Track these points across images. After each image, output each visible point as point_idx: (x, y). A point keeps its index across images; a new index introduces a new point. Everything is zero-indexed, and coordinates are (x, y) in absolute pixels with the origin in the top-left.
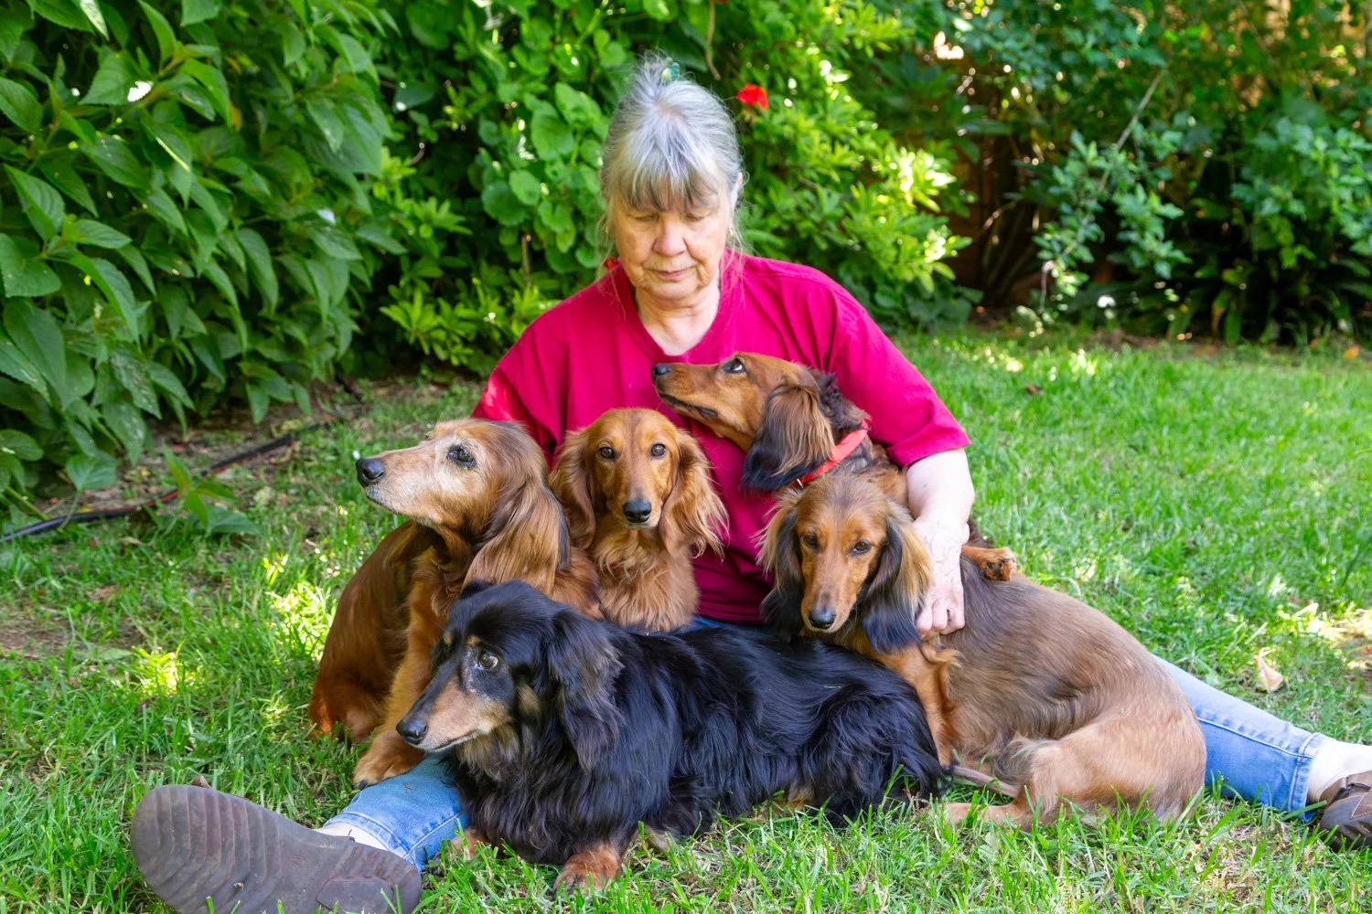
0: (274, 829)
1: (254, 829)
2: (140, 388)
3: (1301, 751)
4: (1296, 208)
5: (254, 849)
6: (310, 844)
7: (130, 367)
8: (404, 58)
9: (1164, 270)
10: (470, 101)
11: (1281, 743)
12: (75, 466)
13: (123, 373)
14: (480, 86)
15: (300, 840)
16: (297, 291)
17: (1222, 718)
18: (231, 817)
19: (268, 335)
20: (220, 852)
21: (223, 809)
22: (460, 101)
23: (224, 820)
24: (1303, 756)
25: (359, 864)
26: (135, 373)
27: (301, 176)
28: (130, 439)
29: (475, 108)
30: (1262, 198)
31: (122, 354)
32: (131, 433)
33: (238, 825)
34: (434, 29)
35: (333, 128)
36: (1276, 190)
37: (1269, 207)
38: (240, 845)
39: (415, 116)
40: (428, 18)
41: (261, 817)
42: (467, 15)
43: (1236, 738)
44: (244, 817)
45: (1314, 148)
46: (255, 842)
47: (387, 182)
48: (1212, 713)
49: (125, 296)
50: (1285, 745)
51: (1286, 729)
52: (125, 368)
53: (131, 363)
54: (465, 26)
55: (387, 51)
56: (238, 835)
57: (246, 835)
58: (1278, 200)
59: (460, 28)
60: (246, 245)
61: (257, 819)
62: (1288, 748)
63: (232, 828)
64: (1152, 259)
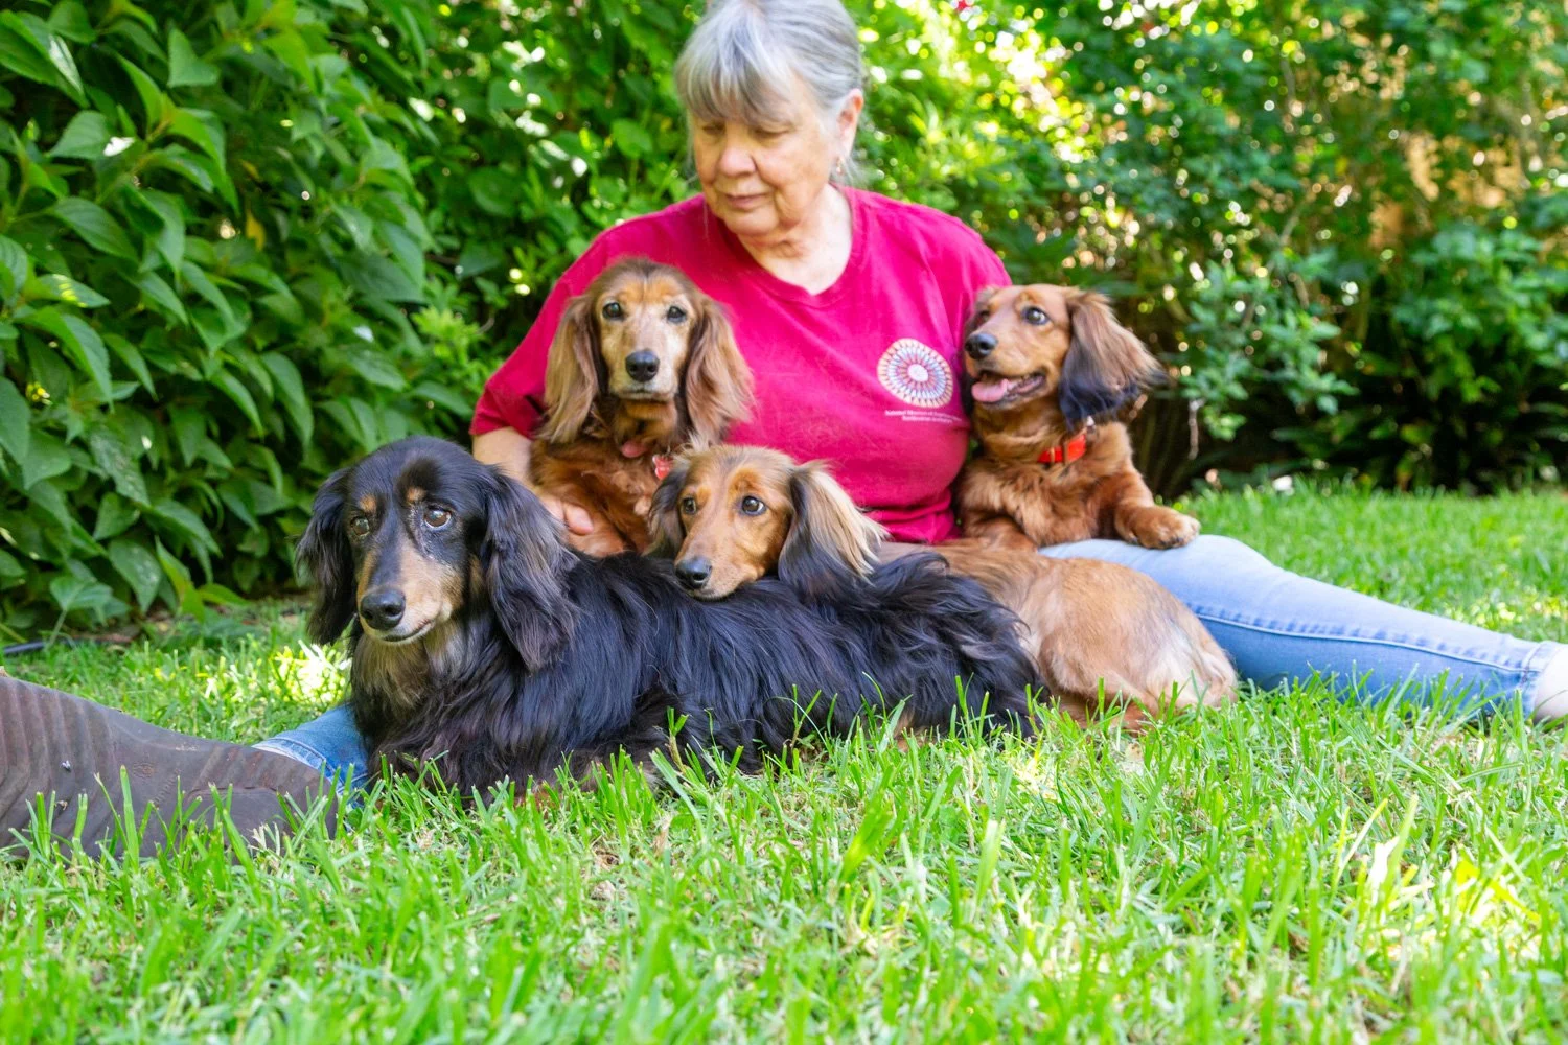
0: (104, 727)
1: (74, 728)
2: (125, 474)
3: (1524, 664)
4: (1469, 321)
5: (78, 754)
6: (160, 746)
7: (114, 451)
8: (469, 229)
9: (1328, 404)
10: (540, 262)
11: (1496, 658)
12: (63, 587)
13: (105, 457)
14: (551, 247)
15: (145, 741)
16: (345, 444)
17: (1416, 636)
18: (36, 711)
19: (312, 490)
20: (26, 758)
21: (24, 701)
22: (530, 263)
23: (28, 717)
24: (1528, 670)
25: (234, 770)
26: (119, 457)
27: (333, 298)
28: (141, 582)
29: (546, 269)
30: (1427, 317)
31: (105, 437)
32: (142, 577)
33: (48, 725)
34: (501, 197)
35: (359, 225)
36: (1443, 304)
37: (1438, 325)
38: (55, 750)
39: (482, 283)
40: (494, 188)
41: (81, 711)
42: (532, 175)
43: (1436, 660)
44: (57, 710)
45: (1478, 251)
46: (77, 747)
47: (450, 344)
48: (1401, 633)
49: (96, 353)
50: (1503, 659)
51: (1502, 643)
52: (108, 452)
53: (114, 446)
54: (530, 185)
55: (450, 224)
56: (50, 738)
57: (63, 736)
58: (1446, 315)
59: (525, 187)
60: (275, 370)
61: (76, 715)
62: (1507, 663)
63: (40, 725)
64: (1314, 396)
